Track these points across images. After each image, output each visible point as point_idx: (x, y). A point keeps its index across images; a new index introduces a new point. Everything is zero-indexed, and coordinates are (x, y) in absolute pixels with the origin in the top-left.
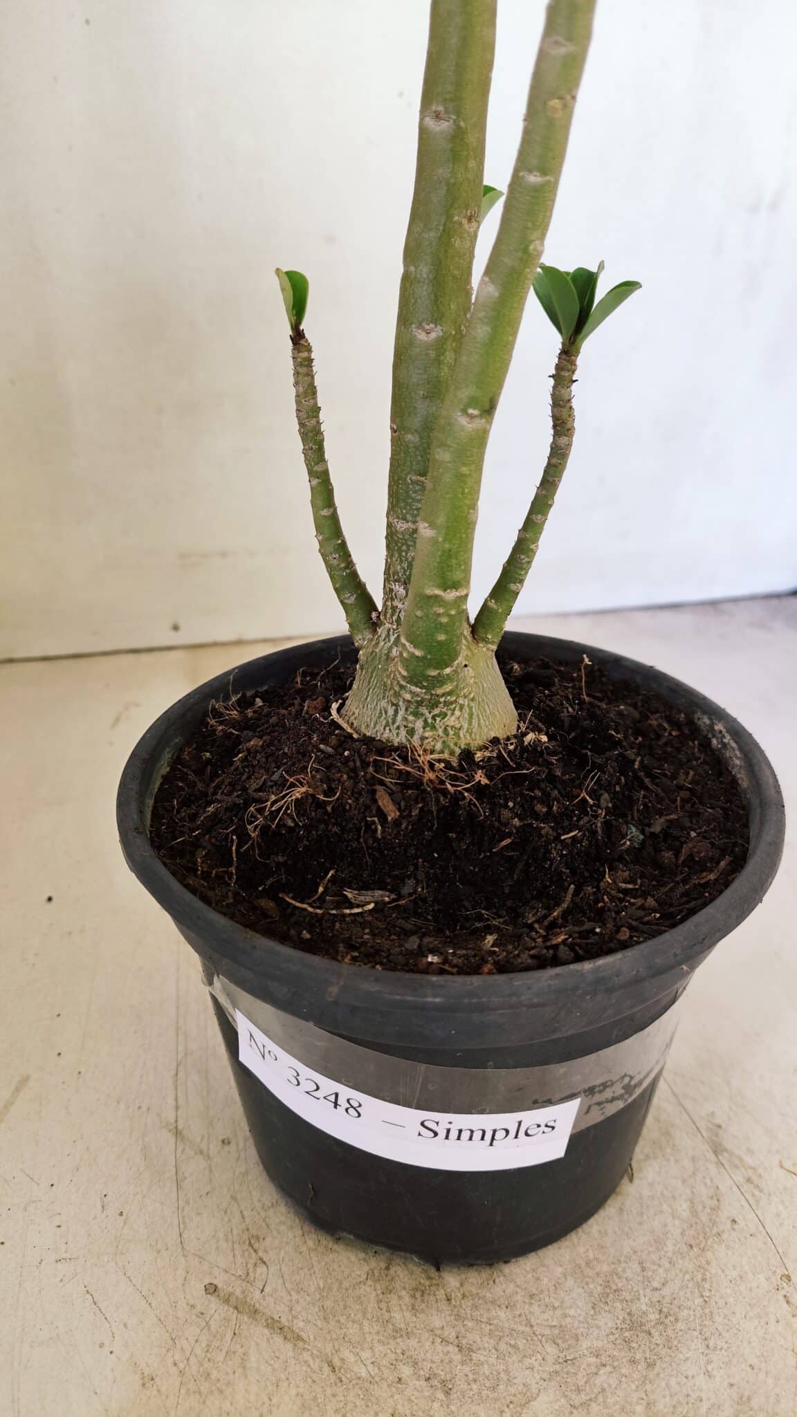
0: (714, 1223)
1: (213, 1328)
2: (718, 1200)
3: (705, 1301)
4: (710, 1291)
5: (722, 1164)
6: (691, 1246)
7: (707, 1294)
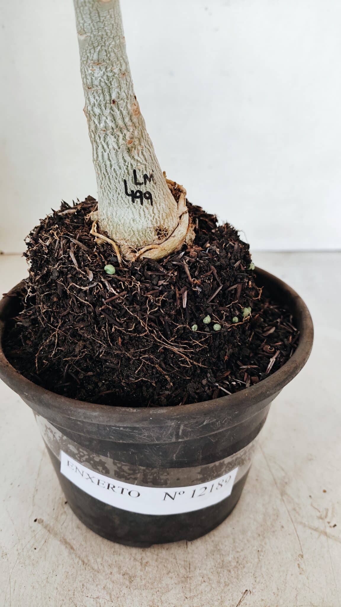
0: (273, 526)
1: (37, 538)
2: (277, 516)
3: (260, 561)
4: (263, 556)
5: (283, 500)
6: (259, 535)
7: (261, 557)
